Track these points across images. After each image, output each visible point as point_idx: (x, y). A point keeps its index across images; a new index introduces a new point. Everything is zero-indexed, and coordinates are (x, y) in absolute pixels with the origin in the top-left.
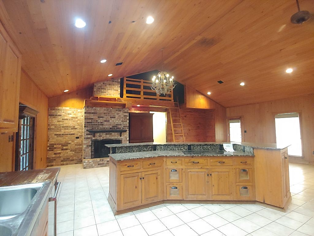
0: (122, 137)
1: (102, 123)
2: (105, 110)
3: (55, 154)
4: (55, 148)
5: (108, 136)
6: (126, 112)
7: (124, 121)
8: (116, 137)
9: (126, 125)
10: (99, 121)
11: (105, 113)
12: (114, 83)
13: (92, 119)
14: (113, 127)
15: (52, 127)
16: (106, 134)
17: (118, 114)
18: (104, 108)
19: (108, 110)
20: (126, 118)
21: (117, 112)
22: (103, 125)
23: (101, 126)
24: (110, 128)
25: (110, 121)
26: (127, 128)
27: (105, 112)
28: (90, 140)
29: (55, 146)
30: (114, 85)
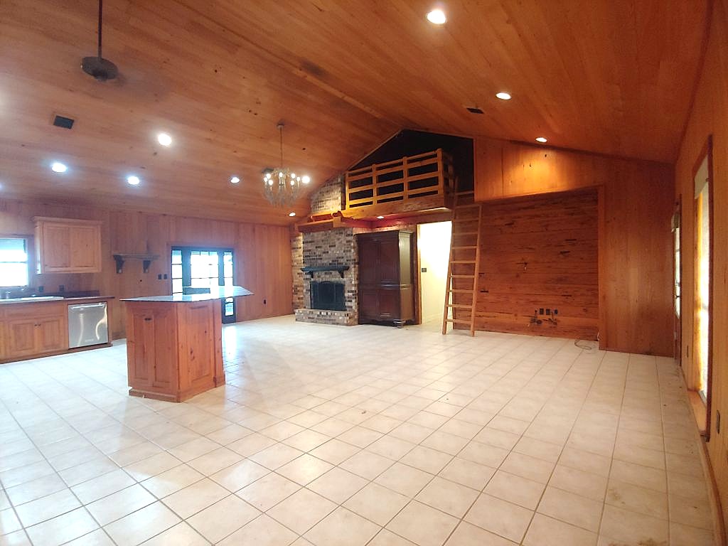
0: (345, 279)
1: (320, 256)
2: (323, 235)
3: (299, 298)
4: (299, 291)
5: (328, 276)
6: (349, 235)
7: (347, 251)
8: (337, 279)
9: (350, 257)
10: (317, 253)
11: (323, 241)
12: (333, 187)
13: (310, 250)
14: (333, 261)
15: (295, 264)
16: (326, 274)
17: (339, 239)
18: (321, 232)
19: (326, 235)
20: (350, 245)
21: (337, 235)
22: (321, 259)
23: (319, 261)
24: (330, 264)
25: (330, 252)
26: (351, 262)
27: (323, 238)
28: (308, 282)
29: (298, 289)
30: (332, 191)
